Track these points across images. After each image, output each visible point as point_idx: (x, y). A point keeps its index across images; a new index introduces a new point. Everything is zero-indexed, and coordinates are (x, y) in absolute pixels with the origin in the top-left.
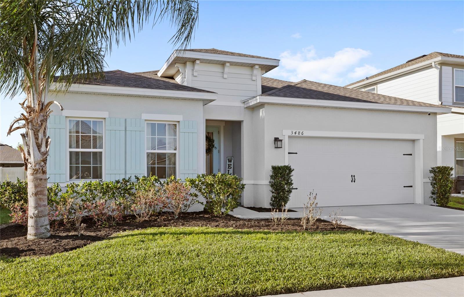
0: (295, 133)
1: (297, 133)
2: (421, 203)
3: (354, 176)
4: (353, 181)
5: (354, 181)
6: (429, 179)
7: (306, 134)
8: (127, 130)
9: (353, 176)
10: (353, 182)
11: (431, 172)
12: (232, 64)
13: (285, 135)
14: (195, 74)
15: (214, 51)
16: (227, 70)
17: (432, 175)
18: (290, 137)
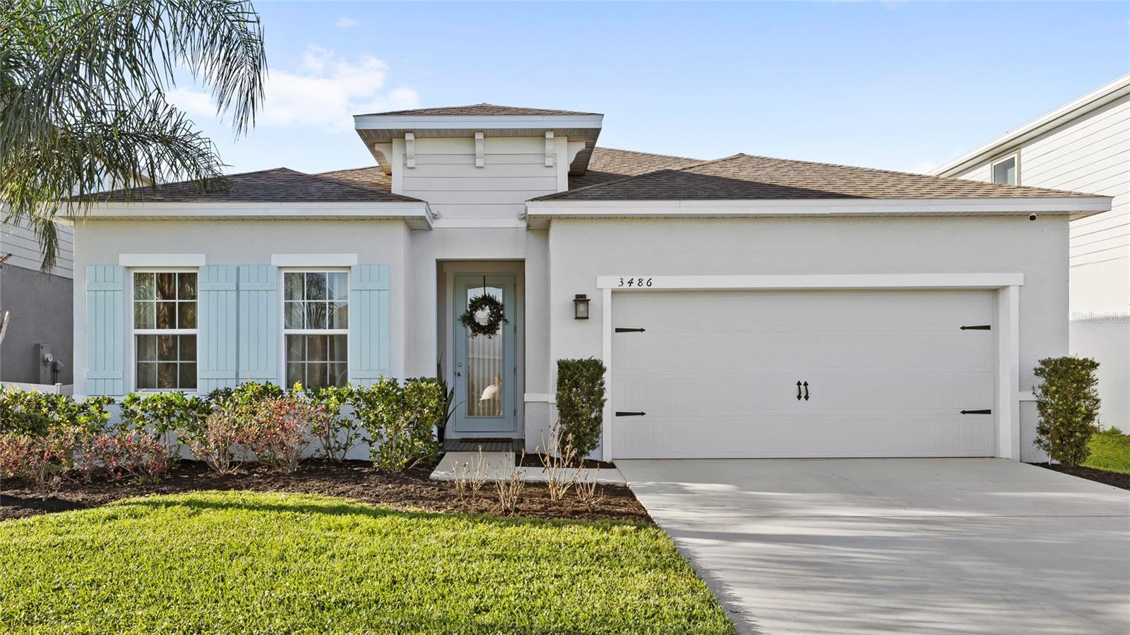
0: (630, 283)
1: (636, 282)
2: (1010, 457)
3: (806, 384)
4: (803, 395)
5: (807, 398)
6: (1032, 391)
7: (658, 283)
8: (240, 289)
9: (803, 383)
10: (803, 398)
11: (1039, 372)
12: (489, 134)
13: (603, 287)
14: (411, 163)
15: (483, 110)
16: (479, 148)
17: (1041, 381)
18: (614, 292)
